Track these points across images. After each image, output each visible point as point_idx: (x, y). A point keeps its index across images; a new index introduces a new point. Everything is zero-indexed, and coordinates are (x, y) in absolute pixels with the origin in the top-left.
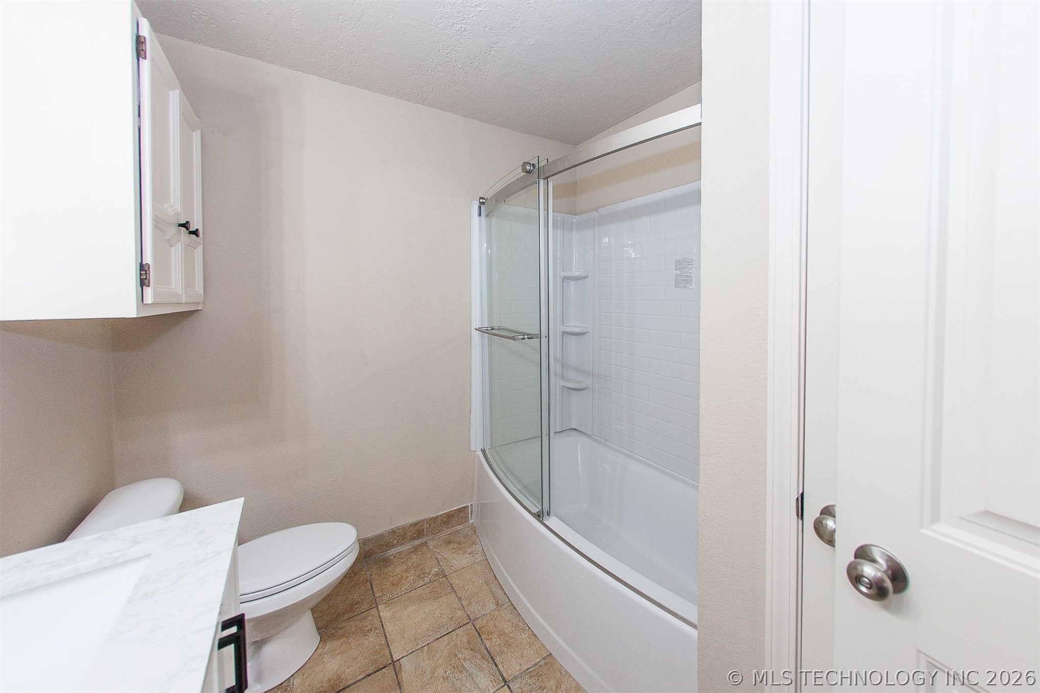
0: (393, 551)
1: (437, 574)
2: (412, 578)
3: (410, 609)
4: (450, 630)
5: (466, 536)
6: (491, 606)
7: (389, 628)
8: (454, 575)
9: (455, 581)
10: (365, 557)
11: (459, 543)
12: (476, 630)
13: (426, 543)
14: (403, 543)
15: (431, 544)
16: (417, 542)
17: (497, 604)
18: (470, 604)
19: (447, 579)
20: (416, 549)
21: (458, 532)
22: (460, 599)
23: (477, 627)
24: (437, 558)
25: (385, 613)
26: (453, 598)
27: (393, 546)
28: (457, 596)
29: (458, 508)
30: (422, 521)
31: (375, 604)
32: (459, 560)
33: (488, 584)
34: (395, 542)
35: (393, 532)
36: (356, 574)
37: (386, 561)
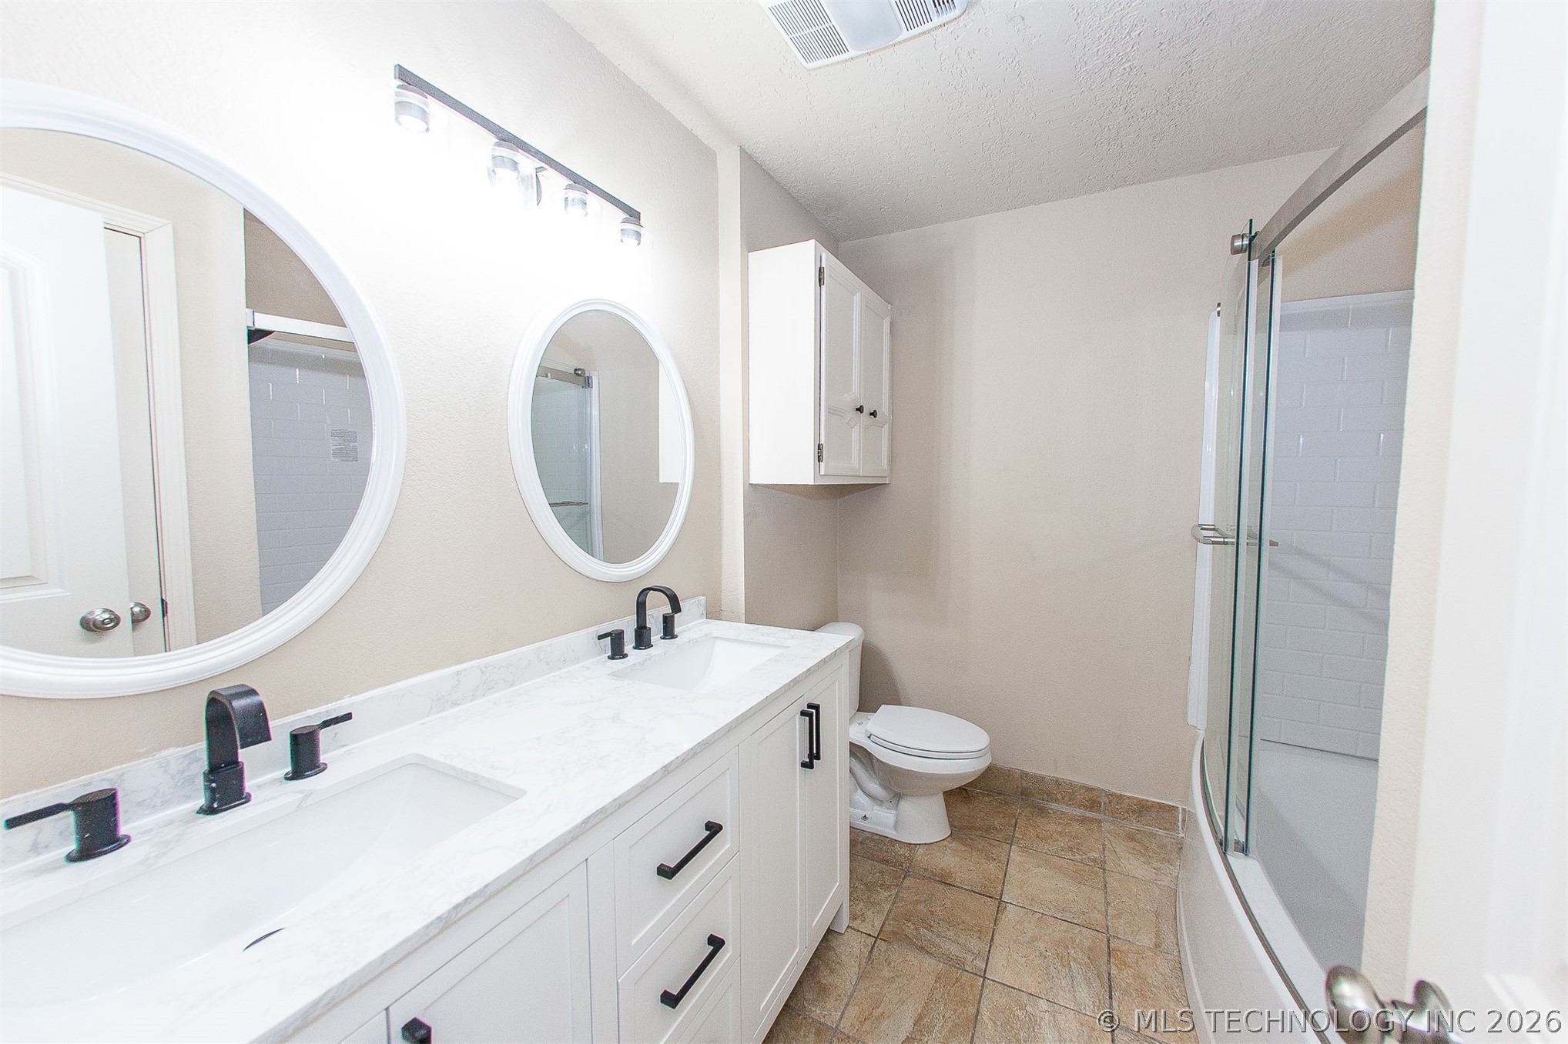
0: (1054, 806)
1: (1094, 860)
2: (1062, 845)
3: (1042, 870)
4: (1076, 922)
5: (1162, 846)
6: (1146, 940)
7: (1011, 870)
8: (1117, 876)
9: (1113, 883)
10: (1022, 794)
11: (1146, 849)
12: (1109, 947)
13: (1100, 821)
14: (1070, 805)
15: (1106, 826)
16: (1089, 814)
17: (1157, 945)
18: (1118, 916)
19: (1104, 873)
20: (1083, 820)
21: (1154, 835)
22: (1108, 904)
23: (1112, 945)
24: (1104, 845)
25: (1016, 856)
26: (1099, 896)
27: (1057, 800)
28: (1106, 899)
29: (1159, 801)
30: (1098, 789)
31: (1011, 841)
32: (1133, 865)
33: (1158, 915)
34: (1060, 797)
35: (1058, 782)
36: (1007, 803)
37: (1042, 811)
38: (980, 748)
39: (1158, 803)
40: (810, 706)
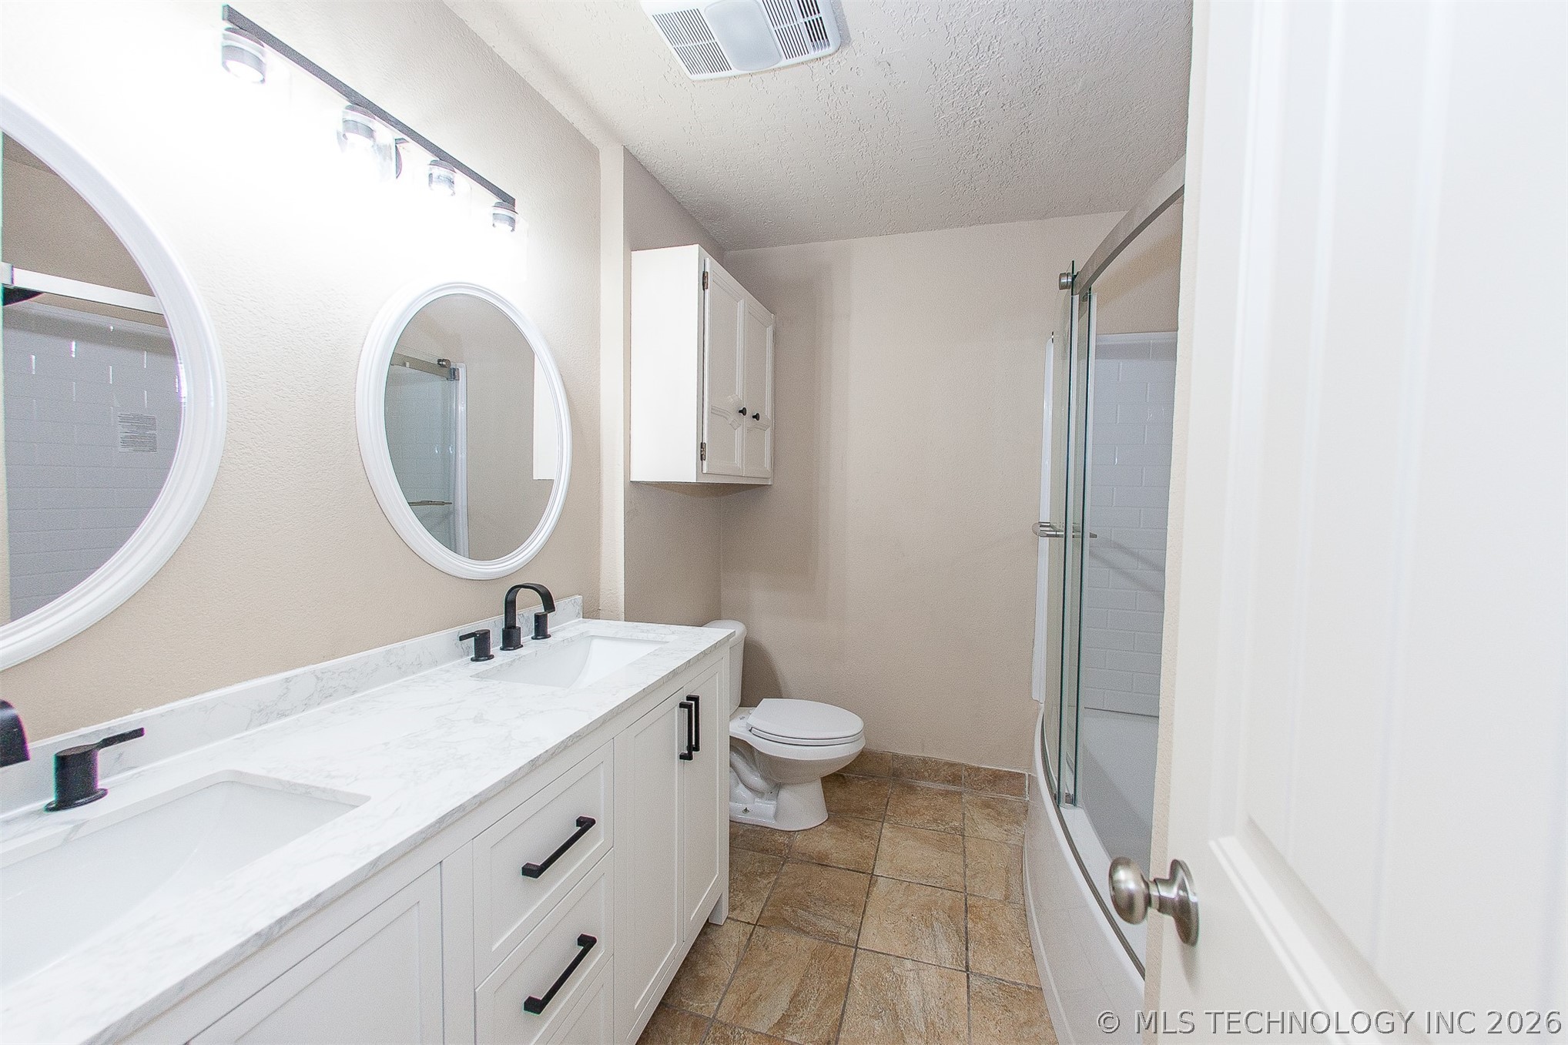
0: (923, 783)
1: (955, 829)
2: (928, 818)
3: (911, 843)
4: (938, 885)
5: (1012, 810)
6: (998, 895)
7: (884, 845)
8: (974, 840)
9: (971, 846)
10: (894, 775)
11: (999, 814)
12: (966, 904)
13: (960, 794)
14: (936, 781)
15: (966, 797)
16: (951, 788)
17: (1007, 898)
18: (974, 876)
19: (963, 839)
20: (946, 794)
21: (1005, 801)
22: (966, 866)
23: (969, 902)
24: (964, 814)
25: (887, 832)
26: (958, 860)
27: (924, 778)
28: (964, 861)
29: (1010, 770)
30: (959, 764)
31: (882, 818)
32: (988, 829)
33: (1007, 871)
34: (926, 774)
35: (924, 761)
36: (880, 785)
37: (912, 789)
38: (853, 734)
39: (1010, 772)
40: (689, 698)
